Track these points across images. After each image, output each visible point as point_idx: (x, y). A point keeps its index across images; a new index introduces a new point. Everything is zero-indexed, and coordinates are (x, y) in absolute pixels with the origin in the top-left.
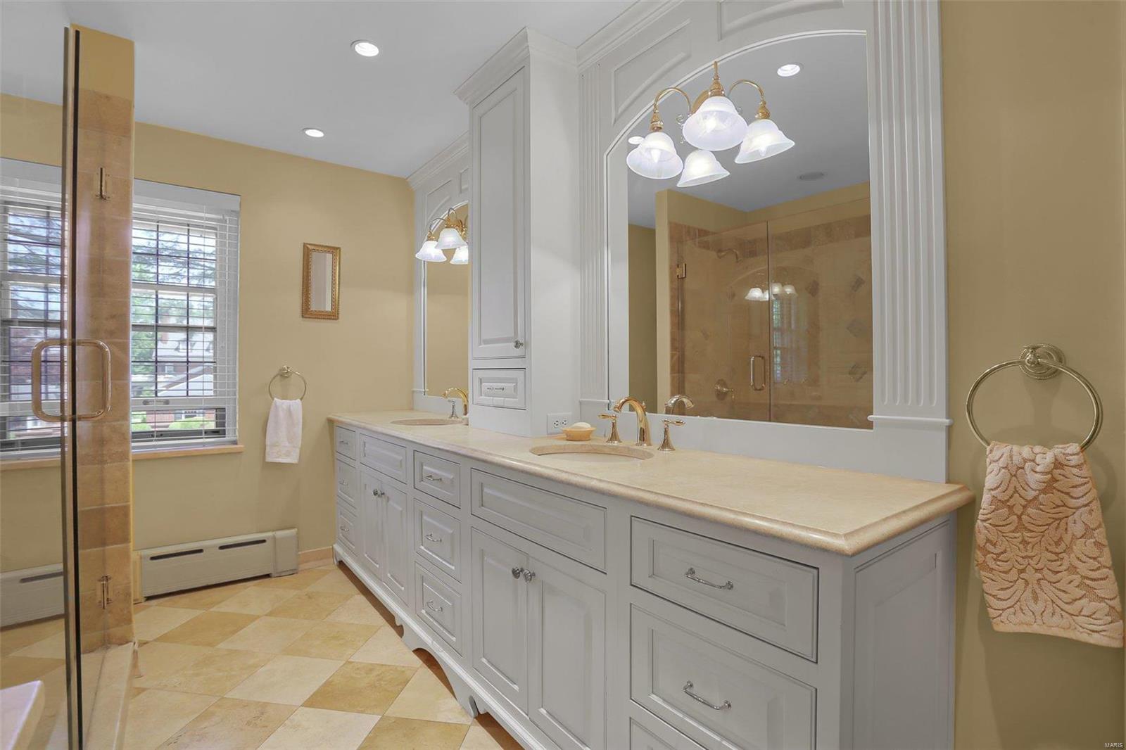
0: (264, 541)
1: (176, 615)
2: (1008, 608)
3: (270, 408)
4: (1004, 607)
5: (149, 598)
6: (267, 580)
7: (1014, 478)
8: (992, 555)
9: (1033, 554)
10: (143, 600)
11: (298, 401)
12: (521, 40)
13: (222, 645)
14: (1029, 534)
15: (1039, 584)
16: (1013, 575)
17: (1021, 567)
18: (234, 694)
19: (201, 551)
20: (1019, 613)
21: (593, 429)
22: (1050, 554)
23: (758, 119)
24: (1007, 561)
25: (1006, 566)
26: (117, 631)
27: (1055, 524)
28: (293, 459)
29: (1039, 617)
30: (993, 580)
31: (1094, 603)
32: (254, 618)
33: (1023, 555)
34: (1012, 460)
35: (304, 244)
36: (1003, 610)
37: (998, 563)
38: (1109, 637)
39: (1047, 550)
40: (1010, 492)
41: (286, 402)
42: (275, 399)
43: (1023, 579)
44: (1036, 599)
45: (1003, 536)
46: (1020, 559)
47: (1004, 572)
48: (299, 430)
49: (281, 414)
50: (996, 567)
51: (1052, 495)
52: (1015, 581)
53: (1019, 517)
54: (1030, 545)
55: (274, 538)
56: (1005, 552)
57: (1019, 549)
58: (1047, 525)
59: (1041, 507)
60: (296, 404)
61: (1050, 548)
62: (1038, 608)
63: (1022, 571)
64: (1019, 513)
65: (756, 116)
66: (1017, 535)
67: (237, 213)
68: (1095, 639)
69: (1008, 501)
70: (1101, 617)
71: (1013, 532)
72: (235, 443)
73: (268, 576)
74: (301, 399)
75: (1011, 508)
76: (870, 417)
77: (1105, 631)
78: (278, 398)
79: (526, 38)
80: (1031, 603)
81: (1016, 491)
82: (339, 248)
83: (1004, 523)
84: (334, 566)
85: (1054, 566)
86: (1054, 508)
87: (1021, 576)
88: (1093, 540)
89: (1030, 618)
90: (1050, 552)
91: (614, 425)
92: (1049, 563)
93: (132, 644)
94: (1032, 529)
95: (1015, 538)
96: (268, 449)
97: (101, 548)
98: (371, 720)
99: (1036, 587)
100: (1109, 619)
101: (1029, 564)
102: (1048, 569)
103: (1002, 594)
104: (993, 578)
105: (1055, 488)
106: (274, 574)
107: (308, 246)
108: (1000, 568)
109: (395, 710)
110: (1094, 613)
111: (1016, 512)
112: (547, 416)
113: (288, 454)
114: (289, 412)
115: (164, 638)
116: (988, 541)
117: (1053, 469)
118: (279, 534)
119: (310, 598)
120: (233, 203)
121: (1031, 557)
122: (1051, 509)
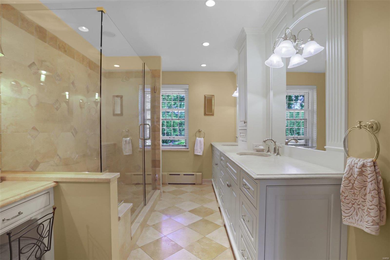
0: (194, 175)
1: (173, 188)
2: (348, 216)
3: (195, 140)
4: (346, 216)
5: (169, 184)
6: (194, 185)
7: (351, 170)
8: (344, 197)
9: (357, 198)
10: (168, 184)
11: (203, 138)
12: (243, 31)
13: (179, 196)
14: (356, 191)
15: (358, 209)
16: (350, 205)
17: (353, 203)
18: (176, 206)
19: (179, 175)
20: (351, 219)
21: (264, 148)
22: (363, 199)
23: (309, 41)
24: (348, 200)
25: (348, 201)
26: (158, 187)
27: (364, 188)
28: (201, 154)
29: (357, 221)
30: (344, 206)
31: (369, 218)
32: (187, 192)
33: (354, 198)
34: (351, 163)
35: (205, 95)
36: (346, 217)
37: (346, 200)
38: (371, 230)
39: (361, 197)
40: (349, 175)
41: (200, 139)
42: (197, 138)
43: (354, 207)
44: (357, 215)
45: (347, 190)
46: (353, 200)
47: (348, 204)
48: (203, 146)
49: (198, 142)
50: (345, 201)
51: (362, 177)
52: (351, 207)
53: (353, 184)
54: (356, 195)
55: (196, 174)
56: (347, 196)
57: (352, 196)
58: (361, 188)
59: (358, 181)
60: (202, 139)
61: (362, 197)
62: (357, 218)
63: (354, 204)
64: (353, 183)
65: (309, 40)
66: (352, 191)
67: (188, 89)
68: (366, 230)
69: (349, 178)
70: (370, 223)
71: (351, 189)
72: (188, 149)
73: (194, 184)
74: (204, 138)
75: (350, 180)
76: (325, 147)
77: (370, 228)
78: (198, 137)
79: (244, 30)
80: (355, 216)
81: (352, 175)
82: (214, 95)
83: (347, 186)
84: (211, 185)
85: (363, 203)
86: (364, 182)
87: (353, 206)
88: (371, 195)
89: (354, 221)
90: (363, 198)
91: (269, 148)
92: (362, 202)
93: (160, 190)
94: (357, 189)
95: (351, 192)
96: (195, 151)
97: (155, 168)
98: (200, 218)
99: (357, 210)
100: (372, 224)
101: (356, 202)
102: (362, 205)
103: (346, 211)
104: (344, 205)
105: (363, 174)
106: (196, 184)
107: (206, 96)
108: (346, 202)
109: (206, 218)
110: (368, 221)
111: (352, 182)
112: (253, 144)
113: (200, 153)
114: (200, 142)
115: (169, 192)
116: (343, 192)
117: (362, 167)
118: (197, 174)
119: (202, 191)
120: (187, 87)
121: (357, 199)
122: (362, 182)
